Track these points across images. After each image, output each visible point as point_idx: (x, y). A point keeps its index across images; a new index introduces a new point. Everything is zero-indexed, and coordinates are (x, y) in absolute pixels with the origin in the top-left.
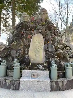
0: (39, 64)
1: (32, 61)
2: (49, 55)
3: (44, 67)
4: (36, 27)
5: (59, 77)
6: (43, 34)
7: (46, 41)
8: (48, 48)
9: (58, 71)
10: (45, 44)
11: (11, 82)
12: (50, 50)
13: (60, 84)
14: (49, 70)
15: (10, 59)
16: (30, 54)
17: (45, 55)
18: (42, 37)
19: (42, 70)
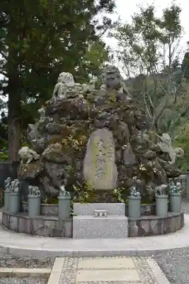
8: (122, 158)
9: (141, 203)
10: (117, 149)
11: (55, 223)
13: (145, 225)
15: (45, 181)
17: (117, 173)
18: (110, 134)
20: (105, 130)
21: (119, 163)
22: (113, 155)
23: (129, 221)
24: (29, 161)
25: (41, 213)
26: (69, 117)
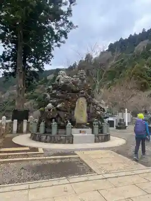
0: (83, 124)
1: (77, 122)
2: (91, 116)
3: (87, 125)
4: (79, 91)
5: (99, 133)
6: (86, 98)
7: (89, 103)
8: (89, 110)
11: (66, 137)
12: (91, 111)
13: (100, 138)
14: (92, 128)
16: (75, 115)
17: (87, 116)
18: (85, 100)
19: (85, 128)
22: (86, 108)
23: (95, 136)
24: (52, 110)
25: (57, 134)
26: (67, 91)
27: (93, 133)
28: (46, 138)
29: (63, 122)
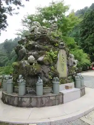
10: (67, 59)
11: (56, 97)
13: (83, 91)
17: (68, 69)
18: (65, 52)
20: (64, 50)
21: (68, 65)
22: (66, 62)
25: (44, 94)
26: (45, 43)
27: (75, 87)
28: (31, 101)
29: (47, 78)
